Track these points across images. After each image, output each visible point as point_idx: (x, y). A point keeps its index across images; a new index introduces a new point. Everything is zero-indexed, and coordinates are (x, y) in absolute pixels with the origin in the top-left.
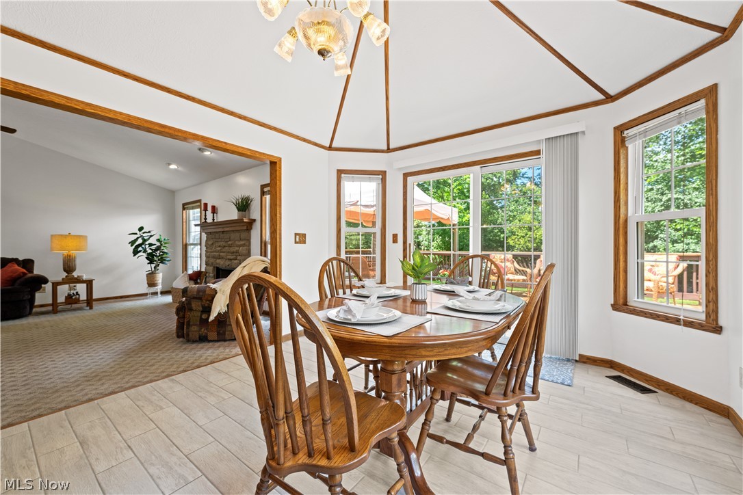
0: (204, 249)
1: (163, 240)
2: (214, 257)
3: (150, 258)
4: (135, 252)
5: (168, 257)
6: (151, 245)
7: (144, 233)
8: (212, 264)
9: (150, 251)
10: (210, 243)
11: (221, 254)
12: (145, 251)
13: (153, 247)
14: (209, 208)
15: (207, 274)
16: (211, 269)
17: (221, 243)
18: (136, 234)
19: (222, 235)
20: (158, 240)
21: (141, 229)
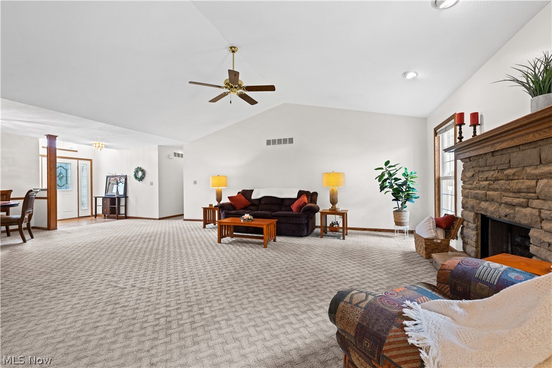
0: (460, 184)
1: (409, 173)
2: (476, 197)
3: (397, 194)
4: (382, 188)
5: (417, 193)
6: (396, 179)
7: (390, 167)
8: (473, 207)
9: (395, 187)
10: (469, 174)
11: (489, 193)
12: (391, 186)
13: (399, 182)
14: (467, 120)
15: (465, 223)
16: (470, 215)
17: (490, 174)
18: (382, 169)
19: (491, 160)
20: (404, 174)
21: (387, 163)
